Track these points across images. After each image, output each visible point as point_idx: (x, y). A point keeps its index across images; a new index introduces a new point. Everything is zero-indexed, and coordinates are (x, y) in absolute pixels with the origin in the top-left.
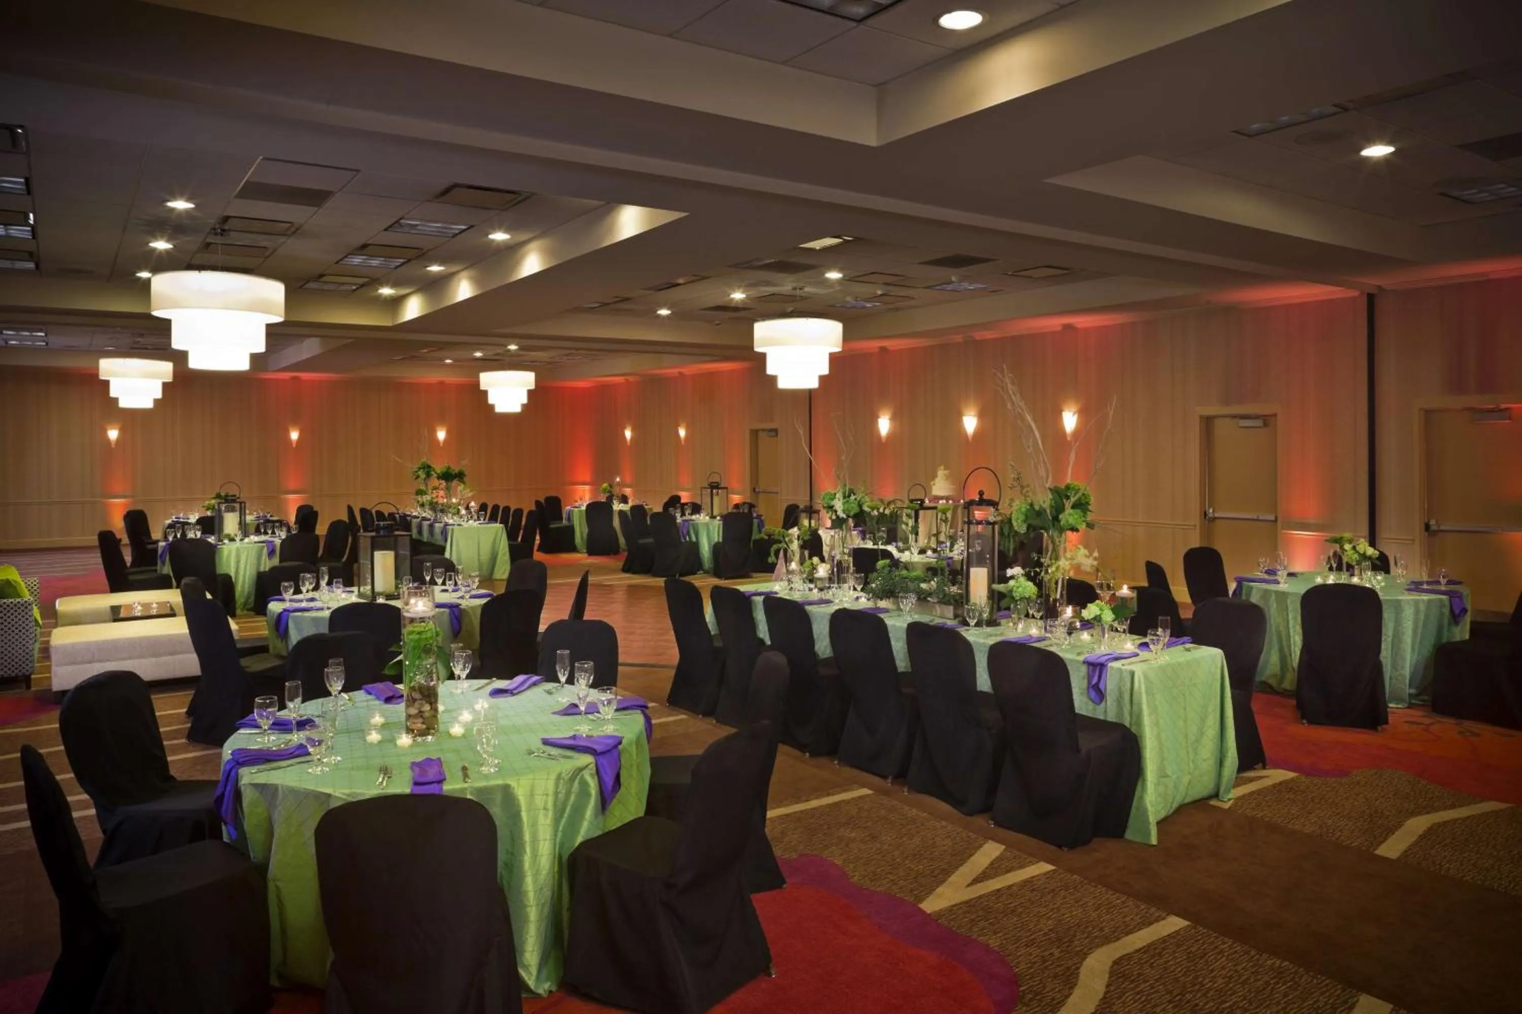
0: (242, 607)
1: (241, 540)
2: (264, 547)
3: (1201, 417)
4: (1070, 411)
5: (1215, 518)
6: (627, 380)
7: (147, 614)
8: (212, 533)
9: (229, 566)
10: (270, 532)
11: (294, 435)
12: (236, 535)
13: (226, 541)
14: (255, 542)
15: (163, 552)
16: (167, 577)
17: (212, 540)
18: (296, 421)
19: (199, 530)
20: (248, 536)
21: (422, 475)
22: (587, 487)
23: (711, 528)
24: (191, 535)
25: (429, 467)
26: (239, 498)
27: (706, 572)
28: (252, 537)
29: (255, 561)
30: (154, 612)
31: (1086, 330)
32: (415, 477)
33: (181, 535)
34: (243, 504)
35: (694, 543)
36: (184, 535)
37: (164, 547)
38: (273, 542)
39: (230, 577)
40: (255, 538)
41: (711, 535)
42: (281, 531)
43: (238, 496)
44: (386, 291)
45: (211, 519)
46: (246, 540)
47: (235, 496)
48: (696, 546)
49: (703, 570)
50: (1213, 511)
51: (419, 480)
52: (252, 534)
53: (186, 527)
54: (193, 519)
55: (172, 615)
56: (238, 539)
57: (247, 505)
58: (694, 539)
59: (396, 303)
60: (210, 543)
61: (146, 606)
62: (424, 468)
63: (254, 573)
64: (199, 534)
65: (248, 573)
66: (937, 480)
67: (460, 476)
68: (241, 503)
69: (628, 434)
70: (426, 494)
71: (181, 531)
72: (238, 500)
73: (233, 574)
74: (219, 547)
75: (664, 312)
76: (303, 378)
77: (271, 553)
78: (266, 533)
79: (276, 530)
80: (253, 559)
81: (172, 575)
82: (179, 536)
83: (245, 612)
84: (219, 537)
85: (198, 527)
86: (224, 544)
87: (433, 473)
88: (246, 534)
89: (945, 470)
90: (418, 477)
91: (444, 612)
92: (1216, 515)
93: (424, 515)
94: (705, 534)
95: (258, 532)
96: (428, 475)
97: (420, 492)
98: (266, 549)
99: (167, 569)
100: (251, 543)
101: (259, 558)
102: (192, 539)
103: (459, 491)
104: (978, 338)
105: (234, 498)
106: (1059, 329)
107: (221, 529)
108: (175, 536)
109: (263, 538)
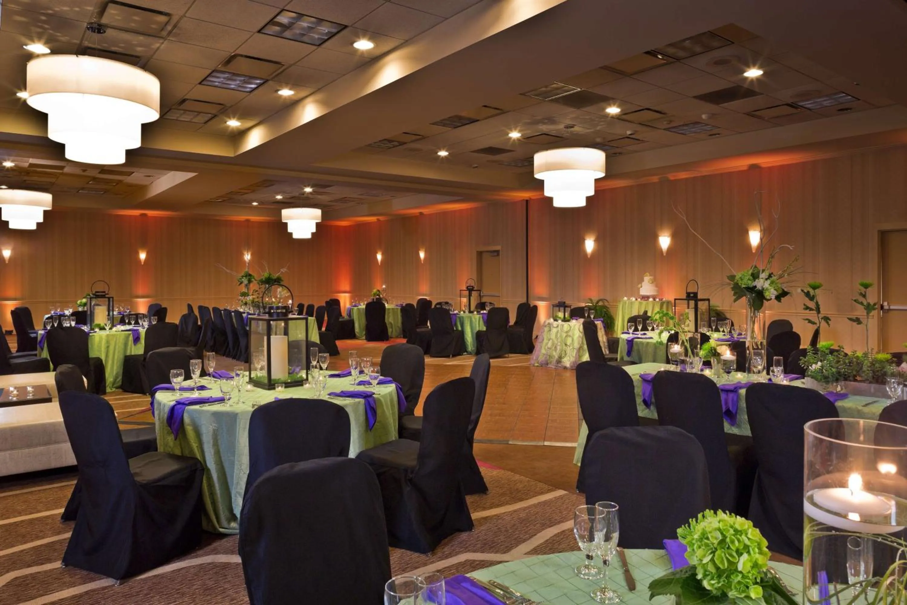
0: (111, 385)
1: (111, 329)
2: (129, 335)
3: (879, 231)
4: (755, 230)
5: (889, 310)
6: (378, 219)
7: (22, 398)
8: (85, 324)
9: (100, 351)
10: (133, 322)
11: (143, 256)
12: (106, 325)
13: (97, 330)
14: (122, 331)
15: (42, 338)
16: (45, 361)
17: (85, 328)
18: (144, 245)
19: (73, 320)
20: (115, 326)
21: (245, 281)
22: (347, 295)
23: (473, 320)
24: (66, 324)
25: (250, 275)
26: (108, 294)
27: (470, 353)
28: (119, 326)
29: (122, 346)
30: (30, 397)
31: (770, 169)
32: (239, 283)
33: (58, 325)
34: (111, 299)
35: (460, 331)
36: (60, 324)
37: (43, 336)
38: (138, 330)
39: (101, 361)
40: (121, 328)
41: (474, 325)
42: (144, 321)
43: (107, 293)
44: (233, 123)
45: (84, 313)
46: (114, 329)
47: (104, 292)
48: (462, 334)
49: (467, 352)
50: (888, 304)
51: (243, 285)
52: (118, 324)
53: (62, 318)
54: (68, 312)
55: (49, 400)
56: (107, 328)
57: (114, 299)
58: (460, 328)
59: (240, 135)
60: (83, 331)
61: (22, 389)
62: (246, 276)
63: (122, 357)
64: (73, 324)
65: (116, 357)
66: (643, 284)
67: (278, 281)
68: (109, 298)
69: (379, 257)
70: (248, 295)
71: (58, 321)
72: (107, 296)
73: (103, 358)
74: (91, 334)
75: (443, 153)
76: (149, 215)
77: (137, 340)
78: (129, 324)
79: (140, 321)
80: (120, 345)
81: (49, 359)
82: (56, 325)
83: (114, 390)
84: (91, 326)
85: (74, 318)
86: (96, 332)
87: (253, 280)
88: (113, 326)
89: (650, 276)
90: (241, 283)
91: (359, 402)
92: (892, 307)
93: (248, 311)
94: (469, 324)
95: (122, 322)
96: (250, 281)
97: (244, 294)
98: (131, 335)
99: (45, 354)
100: (119, 331)
101: (126, 345)
102: (66, 327)
103: (278, 292)
104: (672, 178)
105: (104, 294)
106: (745, 168)
107: (92, 321)
108: (53, 325)
109: (128, 327)
